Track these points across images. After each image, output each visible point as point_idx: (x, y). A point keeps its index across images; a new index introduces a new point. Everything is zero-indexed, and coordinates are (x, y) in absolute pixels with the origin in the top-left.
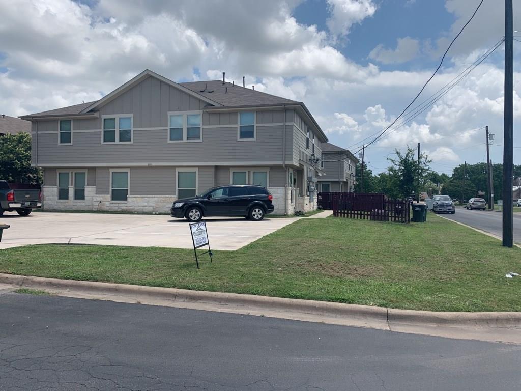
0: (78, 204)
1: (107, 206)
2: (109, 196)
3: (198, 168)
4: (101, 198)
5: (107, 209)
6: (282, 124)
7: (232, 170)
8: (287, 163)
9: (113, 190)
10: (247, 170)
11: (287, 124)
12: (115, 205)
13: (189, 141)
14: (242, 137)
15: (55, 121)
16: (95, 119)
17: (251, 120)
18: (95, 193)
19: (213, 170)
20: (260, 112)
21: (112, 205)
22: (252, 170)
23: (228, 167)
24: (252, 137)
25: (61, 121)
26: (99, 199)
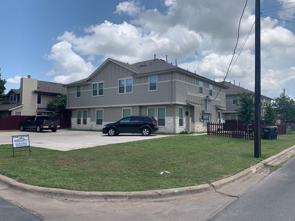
0: (84, 126)
1: (94, 128)
2: (95, 123)
3: (131, 107)
4: (92, 123)
5: (94, 129)
6: (170, 81)
7: (148, 108)
8: (173, 103)
9: (97, 119)
10: (155, 108)
11: (173, 80)
12: (98, 127)
13: (127, 93)
14: (151, 89)
15: (75, 86)
16: (89, 84)
17: (155, 80)
18: (90, 121)
19: (138, 108)
20: (159, 75)
21: (96, 127)
22: (158, 107)
23: (146, 106)
24: (155, 89)
25: (77, 87)
26: (91, 124)
